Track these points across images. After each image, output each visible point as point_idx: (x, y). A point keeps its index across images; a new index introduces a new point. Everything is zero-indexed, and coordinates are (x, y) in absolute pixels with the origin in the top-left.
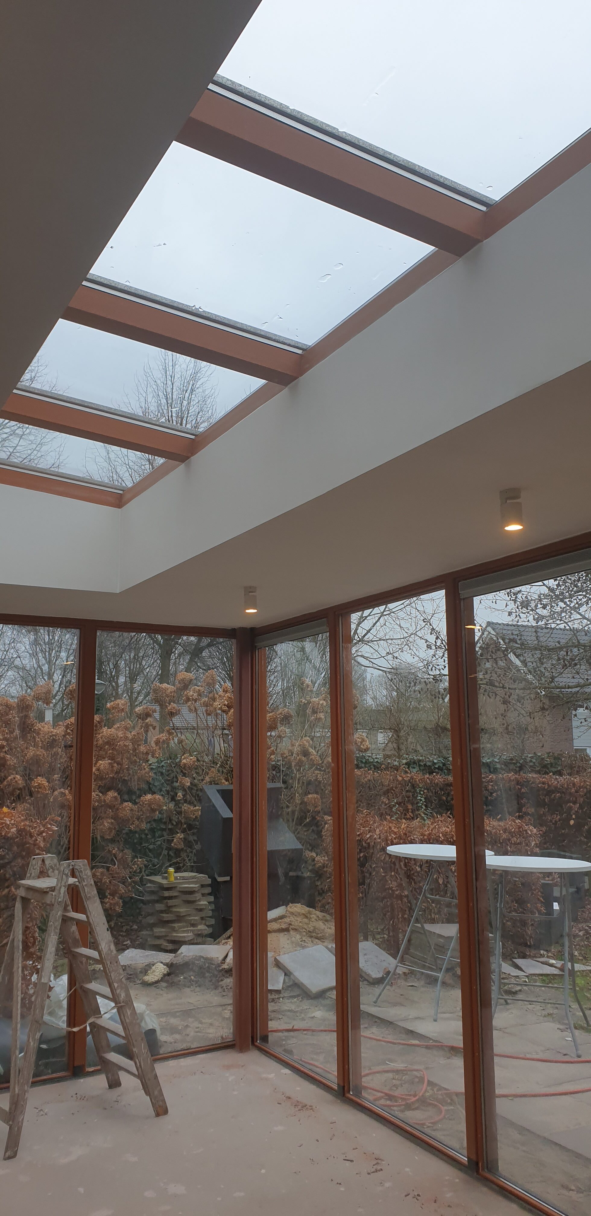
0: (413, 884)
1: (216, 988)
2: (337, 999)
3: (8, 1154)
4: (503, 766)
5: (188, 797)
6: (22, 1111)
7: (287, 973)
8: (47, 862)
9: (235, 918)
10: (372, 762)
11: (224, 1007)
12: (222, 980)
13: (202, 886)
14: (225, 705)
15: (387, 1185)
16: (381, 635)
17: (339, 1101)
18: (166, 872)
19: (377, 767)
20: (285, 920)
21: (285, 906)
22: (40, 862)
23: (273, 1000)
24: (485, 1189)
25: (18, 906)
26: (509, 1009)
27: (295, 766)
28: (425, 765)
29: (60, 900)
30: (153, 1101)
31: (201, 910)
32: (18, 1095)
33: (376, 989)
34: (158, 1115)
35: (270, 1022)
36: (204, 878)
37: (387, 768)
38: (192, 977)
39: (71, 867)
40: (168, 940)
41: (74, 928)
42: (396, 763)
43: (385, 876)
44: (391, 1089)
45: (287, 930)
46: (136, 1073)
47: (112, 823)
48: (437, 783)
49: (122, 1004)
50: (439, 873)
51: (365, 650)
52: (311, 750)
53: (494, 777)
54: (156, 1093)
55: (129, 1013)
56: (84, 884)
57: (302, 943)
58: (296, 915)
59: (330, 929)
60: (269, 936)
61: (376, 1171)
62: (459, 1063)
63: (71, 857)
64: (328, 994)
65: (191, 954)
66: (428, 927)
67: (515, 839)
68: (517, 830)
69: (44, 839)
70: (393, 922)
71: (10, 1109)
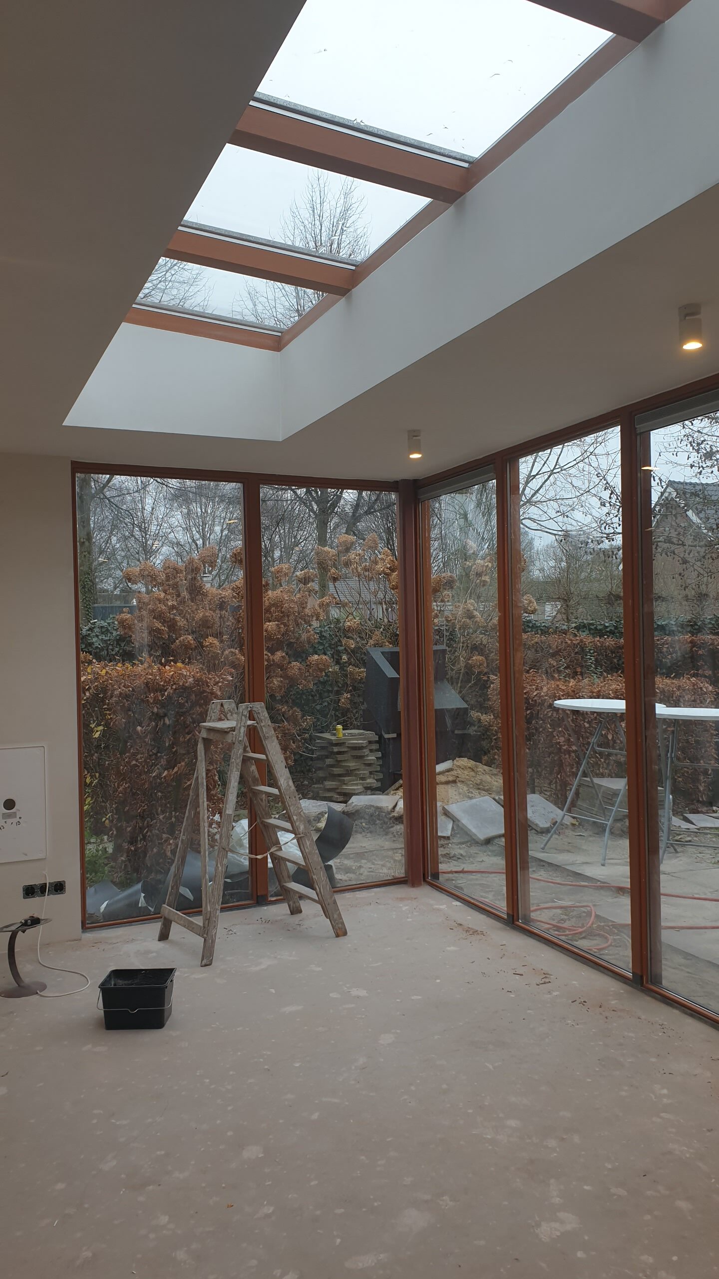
0: (581, 739)
1: (387, 834)
2: (506, 847)
3: (204, 962)
4: (679, 629)
5: (352, 660)
6: (215, 927)
7: (454, 820)
8: (226, 707)
9: (404, 772)
10: (540, 626)
11: (395, 851)
12: (392, 827)
13: (370, 742)
14: (387, 568)
15: (555, 994)
16: (551, 494)
17: (508, 928)
18: (335, 729)
19: (545, 631)
20: (452, 773)
21: (451, 761)
22: (219, 706)
23: (442, 846)
24: (649, 998)
25: (200, 747)
26: (678, 857)
27: (460, 629)
28: (596, 628)
29: (240, 739)
30: (333, 923)
31: (370, 765)
32: (210, 912)
33: (544, 838)
34: (337, 936)
35: (440, 865)
36: (372, 735)
37: (555, 632)
38: (364, 824)
39: (249, 709)
40: (338, 792)
41: (253, 768)
42: (565, 627)
43: (552, 732)
44: (559, 922)
45: (454, 782)
46: (317, 899)
47: (281, 681)
48: (609, 646)
49: (302, 835)
50: (608, 729)
51: (533, 511)
52: (476, 613)
53: (670, 639)
54: (335, 916)
55: (308, 844)
56: (262, 724)
57: (470, 794)
58: (463, 769)
59: (497, 782)
60: (438, 787)
61: (545, 983)
62: (626, 902)
63: (247, 699)
64: (496, 841)
65: (362, 803)
66: (597, 781)
67: (690, 696)
68: (692, 687)
69: (220, 688)
70: (561, 776)
71: (204, 924)
